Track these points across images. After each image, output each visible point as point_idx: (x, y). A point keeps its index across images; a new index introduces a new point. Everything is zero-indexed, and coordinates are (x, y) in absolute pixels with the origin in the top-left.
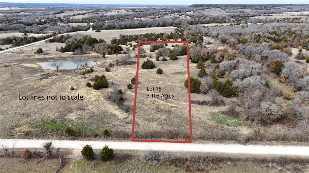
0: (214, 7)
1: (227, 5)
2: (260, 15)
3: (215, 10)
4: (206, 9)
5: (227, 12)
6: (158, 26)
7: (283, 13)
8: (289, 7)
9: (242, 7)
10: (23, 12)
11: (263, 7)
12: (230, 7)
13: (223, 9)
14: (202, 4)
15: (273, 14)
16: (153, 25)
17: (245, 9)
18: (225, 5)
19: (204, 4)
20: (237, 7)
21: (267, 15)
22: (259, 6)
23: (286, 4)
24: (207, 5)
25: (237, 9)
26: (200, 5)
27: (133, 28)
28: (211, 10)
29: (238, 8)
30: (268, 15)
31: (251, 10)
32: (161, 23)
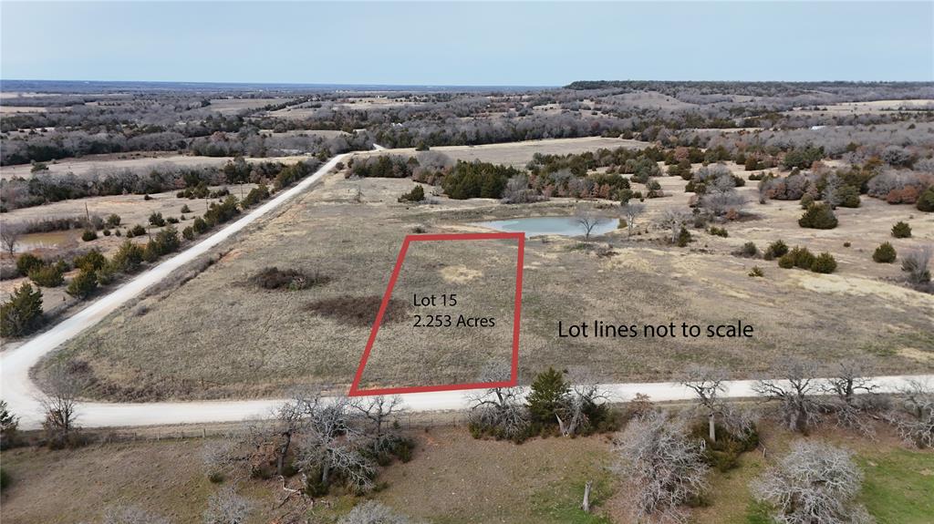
0: (642, 89)
1: (672, 83)
2: (791, 110)
3: (650, 96)
4: (621, 93)
5: (688, 102)
6: (559, 136)
7: (844, 104)
8: (836, 89)
9: (715, 90)
10: (95, 104)
11: (773, 90)
12: (682, 88)
13: (668, 95)
14: (599, 80)
15: (828, 107)
16: (546, 134)
17: (724, 94)
18: (667, 83)
19: (607, 79)
20: (700, 89)
21: (811, 109)
22: (760, 85)
23: (825, 82)
24: (616, 84)
25: (703, 94)
26: (597, 82)
27: (496, 143)
28: (640, 97)
29: (704, 90)
30: (813, 107)
31: (749, 98)
32: (567, 129)
